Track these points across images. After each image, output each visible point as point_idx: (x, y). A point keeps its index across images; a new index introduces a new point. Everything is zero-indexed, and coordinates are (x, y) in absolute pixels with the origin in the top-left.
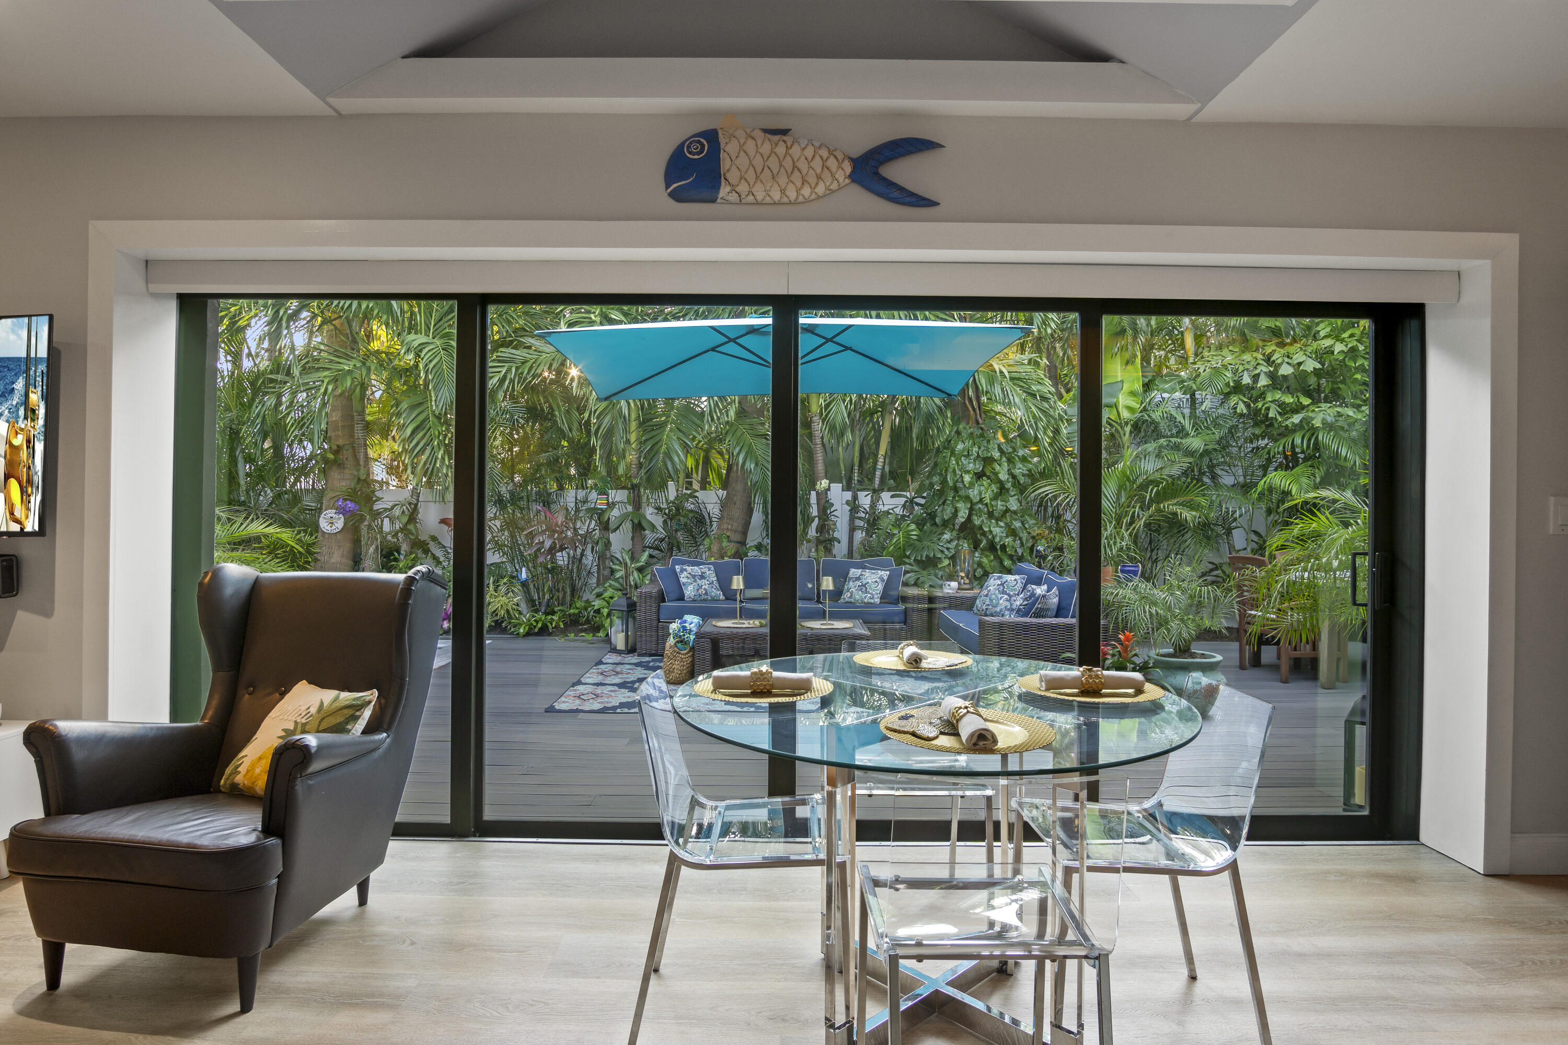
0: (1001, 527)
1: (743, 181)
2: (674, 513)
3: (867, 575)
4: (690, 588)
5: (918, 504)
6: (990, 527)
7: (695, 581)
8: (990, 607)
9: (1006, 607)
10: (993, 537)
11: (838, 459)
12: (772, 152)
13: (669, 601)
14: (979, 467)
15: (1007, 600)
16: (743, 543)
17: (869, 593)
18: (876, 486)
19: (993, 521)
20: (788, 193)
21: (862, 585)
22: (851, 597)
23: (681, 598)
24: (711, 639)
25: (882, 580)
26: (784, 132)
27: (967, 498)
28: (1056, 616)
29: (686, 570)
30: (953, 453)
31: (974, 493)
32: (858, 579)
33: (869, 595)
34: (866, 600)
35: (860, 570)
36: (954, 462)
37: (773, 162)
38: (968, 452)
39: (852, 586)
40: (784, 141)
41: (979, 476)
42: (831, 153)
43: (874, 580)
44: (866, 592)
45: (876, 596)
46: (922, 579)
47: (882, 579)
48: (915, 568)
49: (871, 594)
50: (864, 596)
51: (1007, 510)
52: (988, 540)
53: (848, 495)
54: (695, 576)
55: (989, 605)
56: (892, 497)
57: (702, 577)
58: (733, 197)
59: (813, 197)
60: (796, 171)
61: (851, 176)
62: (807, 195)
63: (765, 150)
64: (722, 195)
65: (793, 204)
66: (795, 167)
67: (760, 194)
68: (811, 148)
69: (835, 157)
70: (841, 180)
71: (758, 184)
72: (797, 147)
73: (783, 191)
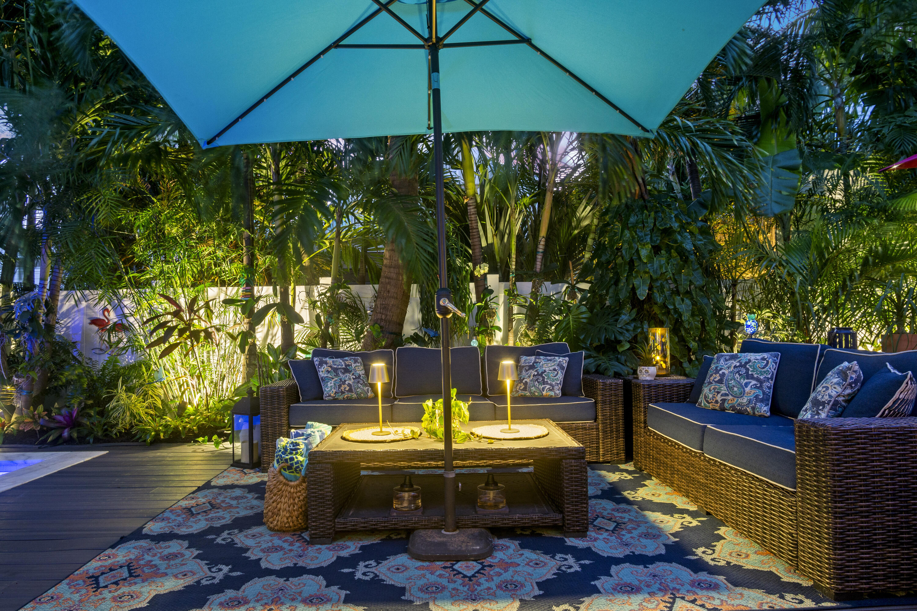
3: (543, 362)
4: (331, 384)
5: (580, 290)
7: (337, 375)
8: (730, 397)
9: (756, 397)
13: (305, 401)
15: (756, 387)
17: (547, 384)
21: (538, 374)
24: (332, 464)
25: (562, 368)
29: (326, 363)
32: (532, 367)
33: (548, 386)
34: (544, 393)
35: (533, 358)
43: (551, 368)
44: (544, 383)
45: (555, 387)
47: (560, 365)
49: (551, 385)
50: (541, 387)
54: (337, 369)
55: (726, 395)
57: (346, 370)
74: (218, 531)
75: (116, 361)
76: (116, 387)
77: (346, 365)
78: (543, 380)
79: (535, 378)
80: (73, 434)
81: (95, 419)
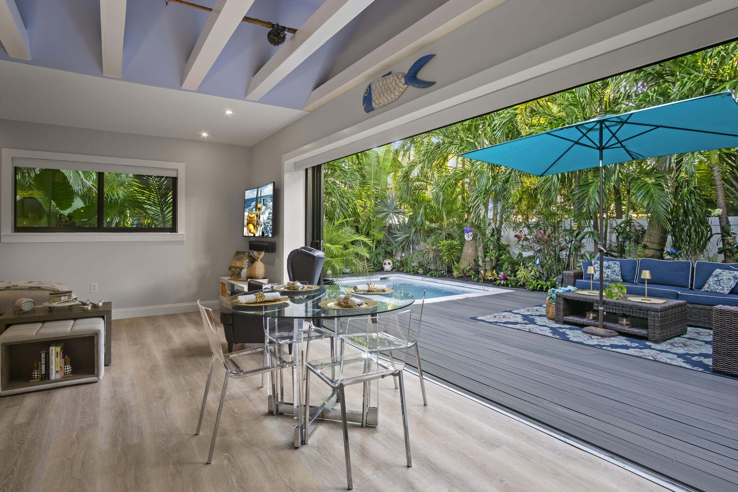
1: (377, 100)
3: (725, 273)
13: (585, 279)
16: (662, 250)
17: (721, 286)
21: (719, 280)
22: (708, 288)
25: (734, 278)
26: (390, 73)
32: (717, 276)
33: (721, 287)
34: (718, 291)
35: (721, 270)
37: (383, 89)
39: (711, 280)
40: (386, 78)
43: (727, 278)
44: (719, 285)
45: (726, 289)
50: (717, 287)
58: (377, 106)
59: (397, 97)
60: (389, 90)
61: (406, 83)
62: (394, 97)
63: (381, 85)
64: (374, 106)
65: (393, 102)
66: (389, 88)
67: (382, 102)
68: (392, 78)
69: (398, 78)
70: (403, 87)
71: (381, 99)
72: (388, 79)
73: (387, 99)
74: (532, 316)
75: (522, 254)
76: (520, 266)
77: (608, 265)
78: (719, 284)
79: (715, 282)
80: (505, 282)
81: (512, 278)
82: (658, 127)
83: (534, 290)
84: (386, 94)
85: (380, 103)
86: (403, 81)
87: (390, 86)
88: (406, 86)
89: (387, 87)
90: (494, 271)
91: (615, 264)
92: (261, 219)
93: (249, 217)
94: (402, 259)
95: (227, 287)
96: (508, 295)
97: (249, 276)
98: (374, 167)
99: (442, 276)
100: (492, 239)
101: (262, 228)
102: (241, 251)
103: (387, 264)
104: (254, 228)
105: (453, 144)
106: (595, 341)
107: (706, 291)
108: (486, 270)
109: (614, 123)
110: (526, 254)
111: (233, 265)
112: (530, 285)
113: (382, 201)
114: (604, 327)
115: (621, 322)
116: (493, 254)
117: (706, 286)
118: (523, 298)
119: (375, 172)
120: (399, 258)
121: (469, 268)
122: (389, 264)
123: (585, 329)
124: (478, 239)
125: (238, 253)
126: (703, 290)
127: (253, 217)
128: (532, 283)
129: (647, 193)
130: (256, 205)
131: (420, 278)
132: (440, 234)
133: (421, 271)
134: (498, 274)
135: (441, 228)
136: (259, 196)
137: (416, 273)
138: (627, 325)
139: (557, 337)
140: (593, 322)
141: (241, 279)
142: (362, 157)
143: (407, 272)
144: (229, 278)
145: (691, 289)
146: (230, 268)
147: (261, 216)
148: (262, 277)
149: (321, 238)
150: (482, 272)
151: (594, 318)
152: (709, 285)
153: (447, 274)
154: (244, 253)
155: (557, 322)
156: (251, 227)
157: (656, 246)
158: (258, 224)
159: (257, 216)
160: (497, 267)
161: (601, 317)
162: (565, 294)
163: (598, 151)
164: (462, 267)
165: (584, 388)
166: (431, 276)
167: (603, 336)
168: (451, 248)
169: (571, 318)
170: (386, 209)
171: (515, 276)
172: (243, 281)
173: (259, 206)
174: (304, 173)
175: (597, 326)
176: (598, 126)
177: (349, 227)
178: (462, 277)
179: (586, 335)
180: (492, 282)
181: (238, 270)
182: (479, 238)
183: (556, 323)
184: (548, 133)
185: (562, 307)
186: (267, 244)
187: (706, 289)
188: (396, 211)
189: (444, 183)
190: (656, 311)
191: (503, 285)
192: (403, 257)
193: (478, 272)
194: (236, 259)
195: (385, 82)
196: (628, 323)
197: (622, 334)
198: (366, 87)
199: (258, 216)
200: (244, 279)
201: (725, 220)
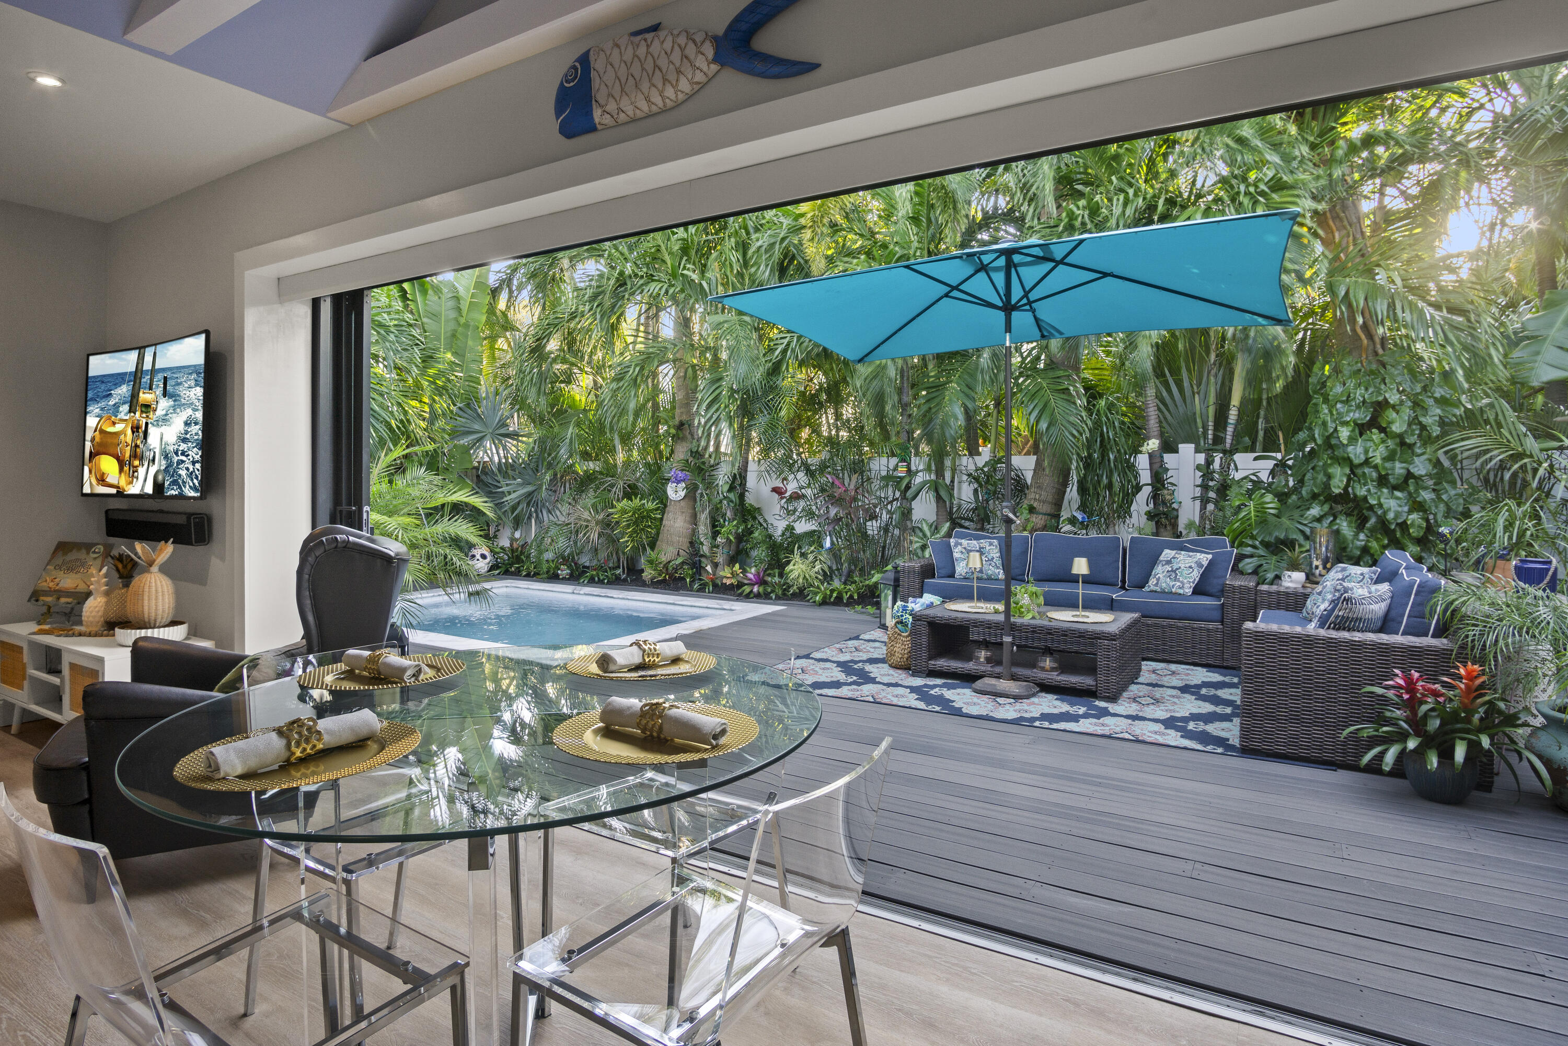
0: (1398, 498)
1: (611, 99)
2: (984, 480)
3: (1183, 558)
4: (963, 564)
6: (1379, 499)
10: (1385, 513)
11: (1195, 414)
12: (635, 56)
13: (939, 577)
14: (1363, 416)
16: (1057, 517)
17: (1180, 581)
18: (1228, 446)
19: (1385, 490)
20: (653, 100)
21: (1173, 571)
22: (1156, 585)
23: (952, 575)
26: (655, 28)
27: (1348, 460)
28: (1381, 630)
30: (1326, 400)
31: (1356, 452)
32: (1169, 562)
33: (1179, 584)
34: (1173, 590)
35: (1176, 552)
36: (1326, 411)
37: (636, 70)
38: (1349, 396)
39: (1160, 571)
40: (645, 40)
41: (1362, 429)
42: (690, 38)
43: (1189, 565)
44: (1176, 579)
45: (1187, 585)
46: (1265, 567)
47: (1200, 565)
48: (1261, 552)
49: (1182, 582)
50: (1171, 584)
51: (1409, 475)
52: (1378, 517)
53: (1201, 458)
54: (972, 550)
56: (1256, 459)
58: (607, 120)
59: (681, 97)
60: (657, 71)
61: (716, 60)
62: (673, 97)
63: (628, 55)
64: (597, 120)
65: (663, 111)
66: (656, 66)
67: (630, 110)
68: (670, 39)
69: (694, 42)
70: (705, 69)
71: (625, 98)
72: (656, 43)
73: (648, 99)
74: (856, 662)
75: (793, 528)
76: (793, 552)
77: (980, 548)
78: (1175, 577)
79: (1168, 574)
80: (761, 590)
81: (777, 579)
82: (1105, 275)
83: (824, 603)
84: (645, 85)
85: (620, 110)
86: (710, 51)
87: (663, 62)
88: (714, 67)
89: (649, 65)
90: (737, 566)
91: (991, 544)
92: (154, 439)
93: (102, 432)
94: (515, 545)
95: (26, 657)
96: (781, 619)
97: (112, 616)
98: (447, 321)
99: (616, 582)
100: (731, 496)
101: (153, 470)
102: (78, 540)
103: (478, 557)
104: (121, 470)
105: (653, 281)
106: (1008, 710)
107: (1152, 591)
108: (716, 565)
109: (1029, 259)
110: (802, 527)
111: (49, 584)
112: (816, 594)
113: (468, 405)
114: (1014, 678)
115: (1042, 665)
116: (730, 528)
117: (1152, 581)
118: (810, 622)
119: (449, 334)
120: (506, 543)
121: (680, 560)
122: (484, 557)
123: (979, 684)
124: (698, 496)
125: (63, 548)
126: (1146, 589)
127: (116, 434)
128: (818, 587)
129: (1045, 406)
130: (134, 396)
131: (569, 588)
132: (612, 486)
133: (564, 572)
134: (744, 571)
135: (610, 471)
136: (147, 365)
137: (553, 577)
138: (1053, 669)
139: (938, 709)
140: (988, 668)
141: (82, 629)
142: (414, 294)
143: (528, 576)
144: (33, 627)
145: (1123, 588)
146: (35, 596)
147: (151, 429)
148: (167, 620)
149: (364, 497)
150: (709, 568)
151: (988, 660)
152: (1158, 579)
153: (628, 575)
154: (88, 547)
155: (916, 674)
156: (108, 465)
157: (1046, 508)
158: (137, 454)
159: (135, 429)
160: (738, 556)
161: (1006, 658)
162: (928, 612)
163: (1002, 314)
164: (664, 559)
165: (1075, 832)
166: (592, 582)
167: (1017, 698)
168: (640, 519)
169: (942, 663)
170: (477, 427)
171: (781, 575)
172: (90, 635)
173: (145, 397)
174: (305, 312)
175: (998, 677)
176: (1002, 262)
177: (423, 469)
178: (664, 581)
179: (985, 698)
180: (734, 591)
181: (69, 600)
182: (702, 495)
183: (913, 675)
184: (907, 267)
185: (924, 640)
186: (181, 520)
187: (1152, 588)
188: (502, 431)
189: (638, 369)
190: (1111, 637)
191: (758, 596)
192: (517, 540)
193: (698, 568)
194: (58, 567)
195: (642, 51)
196: (1055, 665)
197: (1047, 688)
198: (569, 58)
199: (140, 431)
200: (94, 629)
201: (1158, 460)
